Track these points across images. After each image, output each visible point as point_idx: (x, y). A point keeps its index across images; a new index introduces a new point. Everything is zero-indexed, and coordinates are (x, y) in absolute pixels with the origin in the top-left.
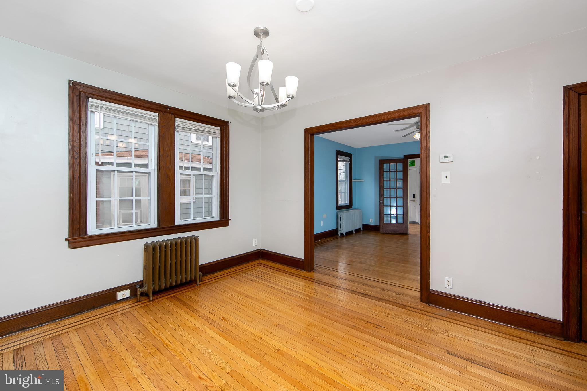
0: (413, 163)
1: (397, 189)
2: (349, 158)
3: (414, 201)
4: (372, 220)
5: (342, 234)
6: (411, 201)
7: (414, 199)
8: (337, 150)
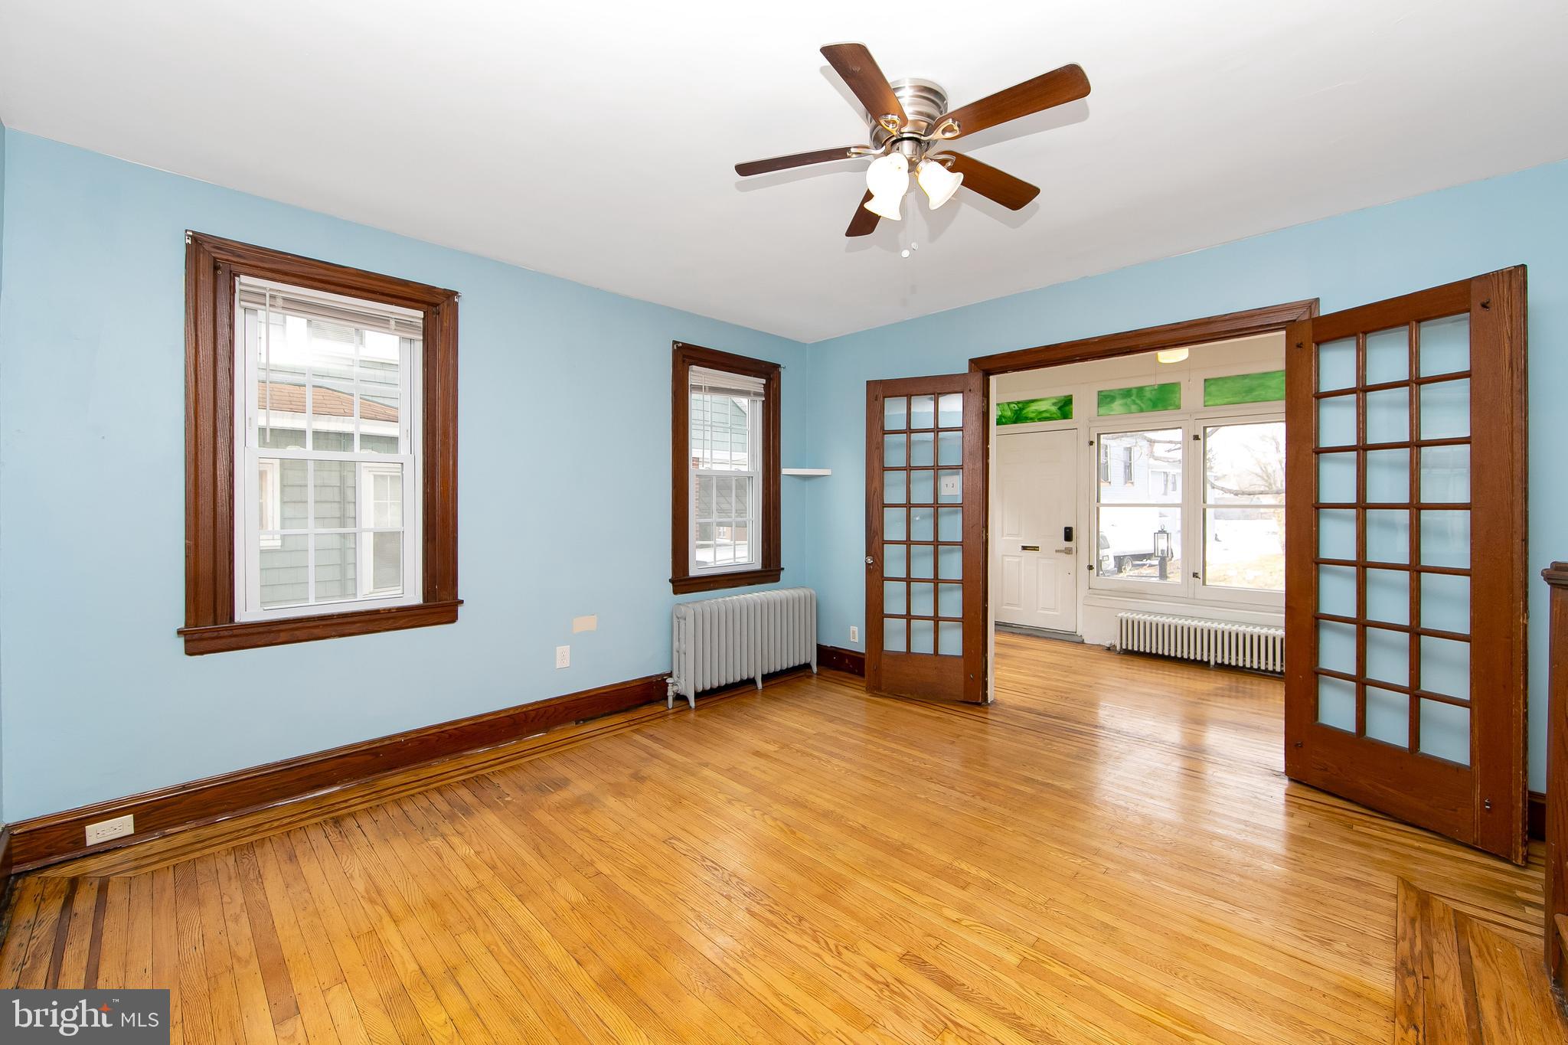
0: (1067, 408)
1: (936, 506)
2: (764, 381)
3: (1068, 551)
4: (857, 633)
5: (680, 698)
6: (1057, 551)
7: (1068, 544)
8: (675, 342)
